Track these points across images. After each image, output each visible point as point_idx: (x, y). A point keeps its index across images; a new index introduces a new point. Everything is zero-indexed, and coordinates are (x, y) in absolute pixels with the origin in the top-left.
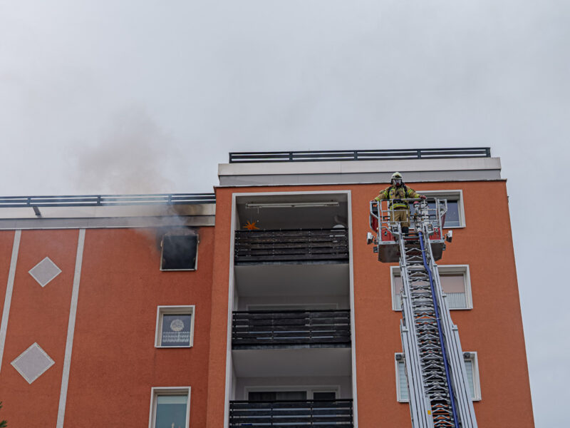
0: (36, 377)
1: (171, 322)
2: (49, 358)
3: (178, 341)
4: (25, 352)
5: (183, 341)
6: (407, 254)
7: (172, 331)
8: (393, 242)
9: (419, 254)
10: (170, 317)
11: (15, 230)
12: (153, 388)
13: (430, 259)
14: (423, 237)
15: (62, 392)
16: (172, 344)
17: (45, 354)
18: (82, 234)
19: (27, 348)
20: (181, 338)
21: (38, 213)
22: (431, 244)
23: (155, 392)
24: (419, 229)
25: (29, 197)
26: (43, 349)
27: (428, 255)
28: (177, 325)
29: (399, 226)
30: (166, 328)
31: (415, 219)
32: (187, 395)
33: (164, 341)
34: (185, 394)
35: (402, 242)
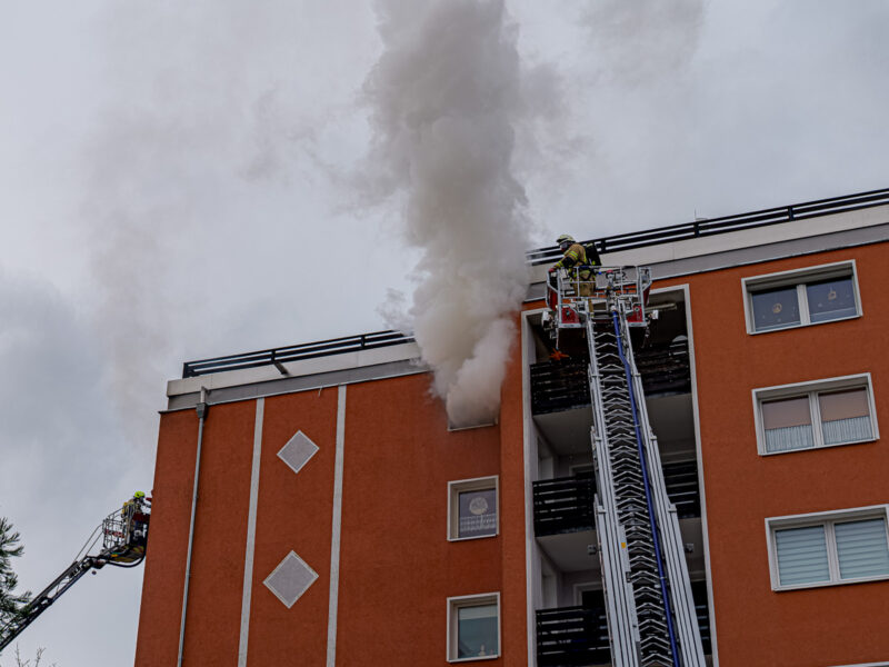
0: (297, 598)
1: (470, 501)
2: (311, 571)
3: (481, 527)
4: (280, 565)
5: (487, 527)
6: (596, 340)
7: (471, 515)
8: (577, 325)
9: (613, 340)
10: (469, 495)
11: (255, 399)
12: (449, 599)
13: (627, 347)
14: (618, 319)
15: (330, 616)
16: (474, 533)
17: (306, 566)
18: (342, 392)
19: (282, 559)
20: (485, 524)
21: (284, 372)
22: (630, 328)
23: (454, 604)
24: (613, 308)
25: (273, 351)
26: (302, 557)
27: (624, 342)
28: (478, 506)
29: (587, 303)
30: (463, 512)
31: (608, 294)
32: (496, 604)
33: (462, 530)
34: (491, 603)
35: (590, 324)
